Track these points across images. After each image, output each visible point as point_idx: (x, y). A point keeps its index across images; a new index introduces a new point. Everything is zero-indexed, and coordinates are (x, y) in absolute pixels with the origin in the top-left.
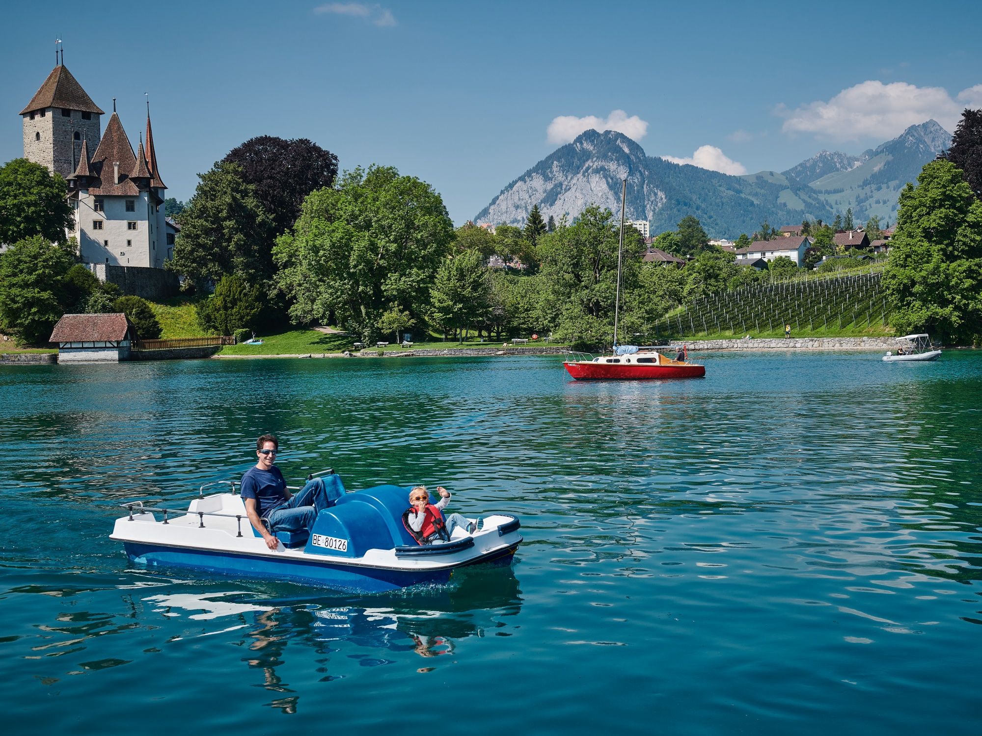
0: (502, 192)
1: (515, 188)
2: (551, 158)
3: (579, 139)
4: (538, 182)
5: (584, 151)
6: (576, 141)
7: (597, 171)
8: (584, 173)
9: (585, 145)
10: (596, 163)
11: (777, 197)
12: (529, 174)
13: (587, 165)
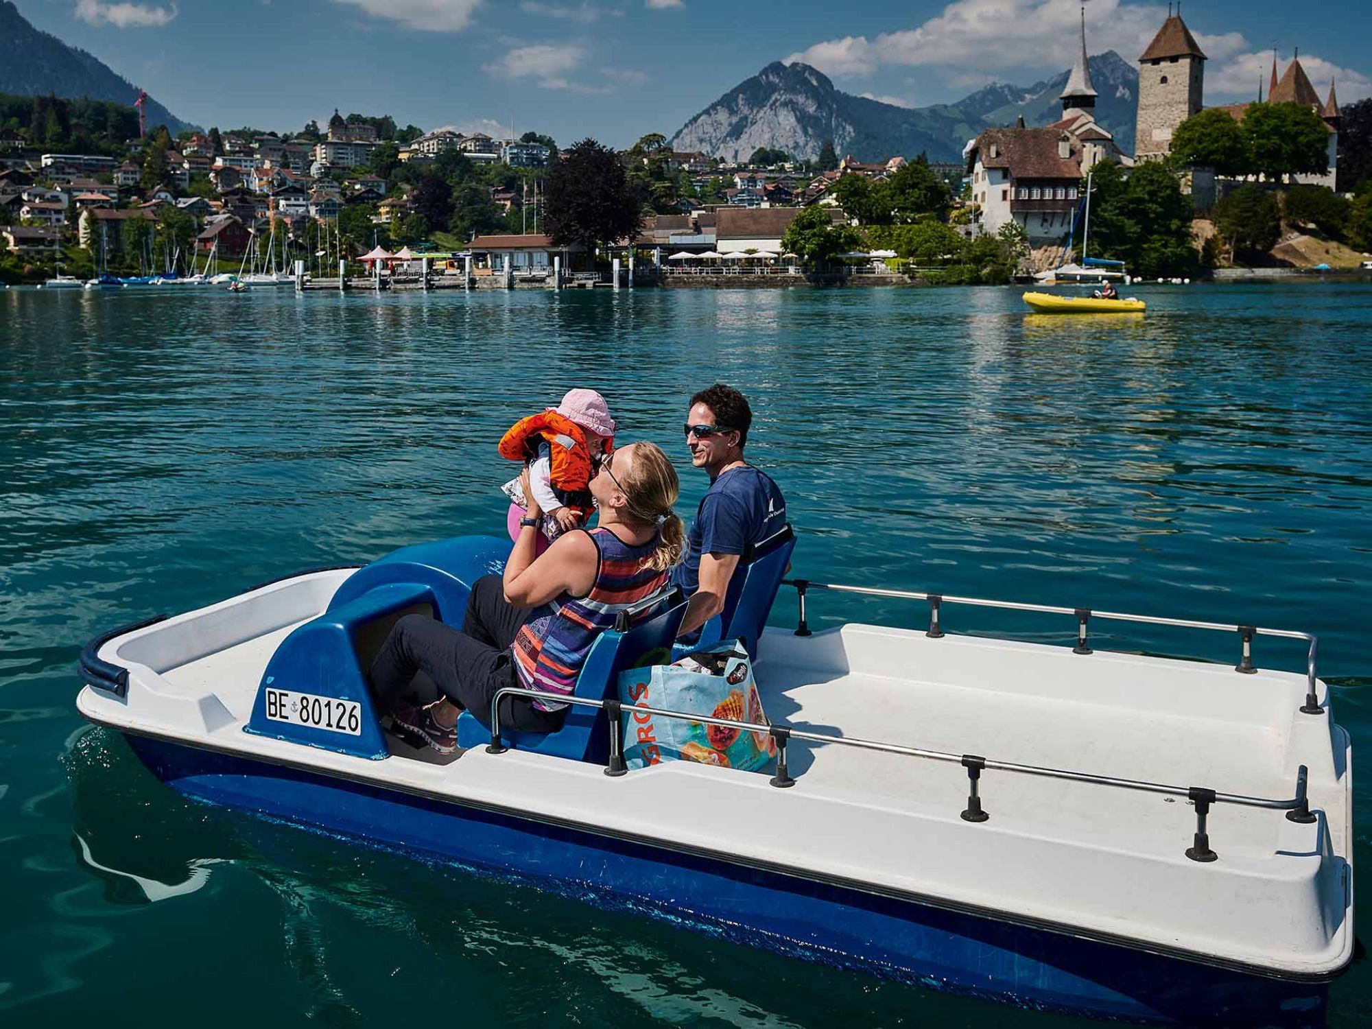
0: (686, 126)
1: (699, 121)
2: (736, 91)
3: (765, 72)
4: (723, 116)
5: (769, 84)
6: (761, 74)
7: (785, 104)
8: (771, 105)
9: (771, 77)
10: (784, 97)
11: (952, 131)
12: (714, 107)
13: (773, 98)
